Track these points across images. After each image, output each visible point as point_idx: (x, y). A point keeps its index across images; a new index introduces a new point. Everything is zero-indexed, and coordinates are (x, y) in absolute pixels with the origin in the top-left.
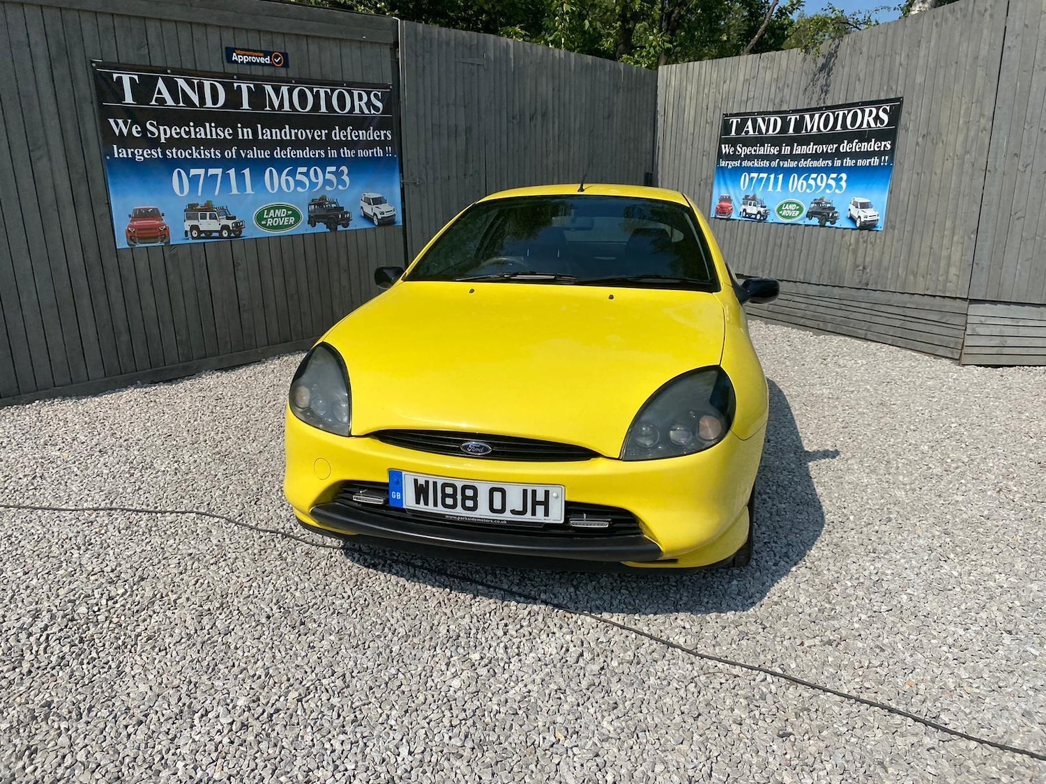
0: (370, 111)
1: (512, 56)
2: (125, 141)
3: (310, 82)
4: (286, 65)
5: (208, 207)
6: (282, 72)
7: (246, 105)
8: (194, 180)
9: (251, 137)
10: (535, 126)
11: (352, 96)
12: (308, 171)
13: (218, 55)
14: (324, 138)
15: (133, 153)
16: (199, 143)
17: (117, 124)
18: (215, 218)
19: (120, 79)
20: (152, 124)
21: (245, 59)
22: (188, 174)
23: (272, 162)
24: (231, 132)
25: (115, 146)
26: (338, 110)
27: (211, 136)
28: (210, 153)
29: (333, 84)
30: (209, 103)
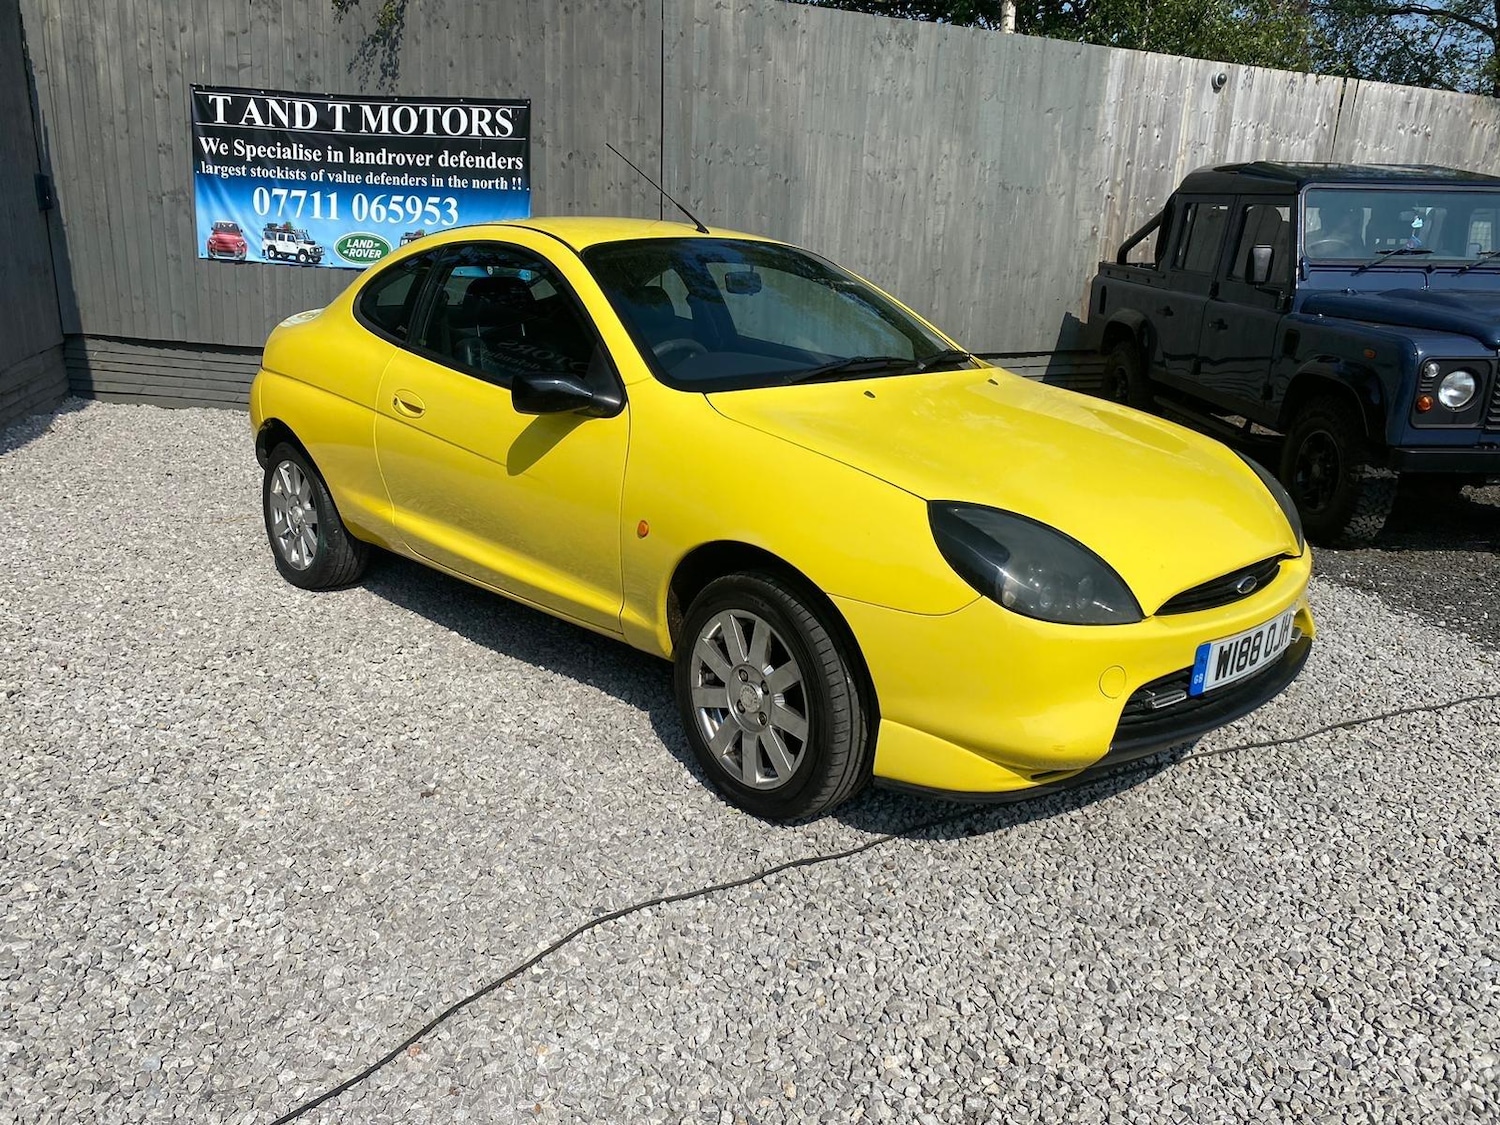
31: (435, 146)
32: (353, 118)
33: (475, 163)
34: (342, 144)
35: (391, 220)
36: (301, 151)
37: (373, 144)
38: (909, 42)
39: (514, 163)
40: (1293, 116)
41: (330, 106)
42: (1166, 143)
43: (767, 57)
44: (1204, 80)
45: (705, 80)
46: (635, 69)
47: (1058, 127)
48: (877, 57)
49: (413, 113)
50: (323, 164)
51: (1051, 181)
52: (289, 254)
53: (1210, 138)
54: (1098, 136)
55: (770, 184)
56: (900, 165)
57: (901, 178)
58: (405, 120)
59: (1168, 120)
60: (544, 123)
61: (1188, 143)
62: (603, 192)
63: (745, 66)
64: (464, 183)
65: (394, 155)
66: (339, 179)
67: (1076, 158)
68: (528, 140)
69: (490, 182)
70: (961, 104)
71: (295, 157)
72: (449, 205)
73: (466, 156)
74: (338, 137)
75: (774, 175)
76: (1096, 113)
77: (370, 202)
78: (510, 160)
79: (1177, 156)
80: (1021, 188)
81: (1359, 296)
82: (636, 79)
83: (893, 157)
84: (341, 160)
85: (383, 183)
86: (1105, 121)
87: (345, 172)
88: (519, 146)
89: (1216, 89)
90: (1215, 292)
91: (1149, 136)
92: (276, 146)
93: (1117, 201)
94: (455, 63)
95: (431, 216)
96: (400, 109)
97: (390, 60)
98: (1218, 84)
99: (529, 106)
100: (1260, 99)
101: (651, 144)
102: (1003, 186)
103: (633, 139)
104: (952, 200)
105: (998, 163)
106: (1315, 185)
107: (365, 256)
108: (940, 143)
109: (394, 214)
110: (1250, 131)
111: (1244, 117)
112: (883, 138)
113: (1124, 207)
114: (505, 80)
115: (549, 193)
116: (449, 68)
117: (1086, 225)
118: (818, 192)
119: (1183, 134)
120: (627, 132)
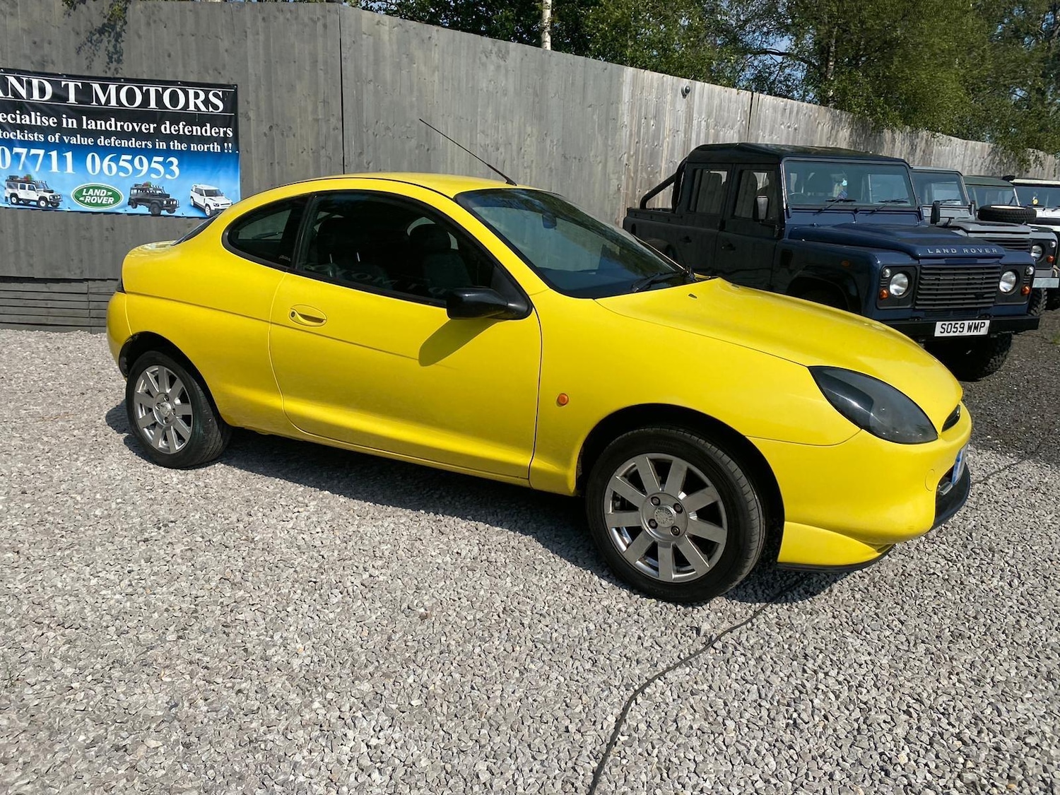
31: (158, 117)
32: (85, 93)
33: (192, 131)
34: (76, 113)
35: (122, 174)
36: (38, 118)
37: (103, 113)
38: (503, 56)
39: (225, 133)
40: (726, 114)
41: (63, 83)
42: (658, 130)
43: (412, 61)
44: (677, 90)
45: (371, 76)
46: (320, 66)
47: (595, 117)
48: (484, 65)
49: (137, 91)
50: (59, 128)
51: (592, 154)
52: (30, 201)
53: (682, 128)
54: (619, 124)
55: (417, 151)
56: (501, 141)
57: (502, 149)
58: (131, 96)
59: (658, 116)
60: (248, 103)
61: (670, 130)
62: (298, 155)
63: (398, 66)
64: (184, 146)
65: (122, 123)
66: (73, 141)
67: (606, 138)
68: (236, 114)
69: (206, 146)
70: (537, 100)
71: (33, 123)
72: (171, 163)
73: (185, 126)
74: (71, 108)
75: (419, 146)
76: (617, 109)
77: (102, 160)
78: (222, 130)
79: (664, 138)
80: (575, 158)
81: (822, 228)
82: (321, 73)
83: (496, 136)
84: (75, 126)
85: (113, 145)
86: (623, 114)
87: (78, 136)
88: (230, 119)
89: (684, 96)
90: (722, 227)
91: (648, 124)
92: (15, 114)
93: (631, 167)
94: (172, 53)
95: (157, 172)
96: (126, 87)
97: (115, 49)
98: (686, 92)
99: (236, 90)
100: (708, 104)
101: (334, 121)
102: (564, 156)
103: (320, 117)
104: (534, 164)
105: (561, 140)
106: (788, 158)
107: (99, 202)
108: (525, 126)
109: (125, 170)
110: (703, 123)
111: (700, 114)
112: (490, 121)
113: (636, 172)
114: (216, 69)
115: (254, 156)
116: (167, 58)
117: (614, 182)
118: (449, 158)
119: (667, 124)
120: (315, 111)
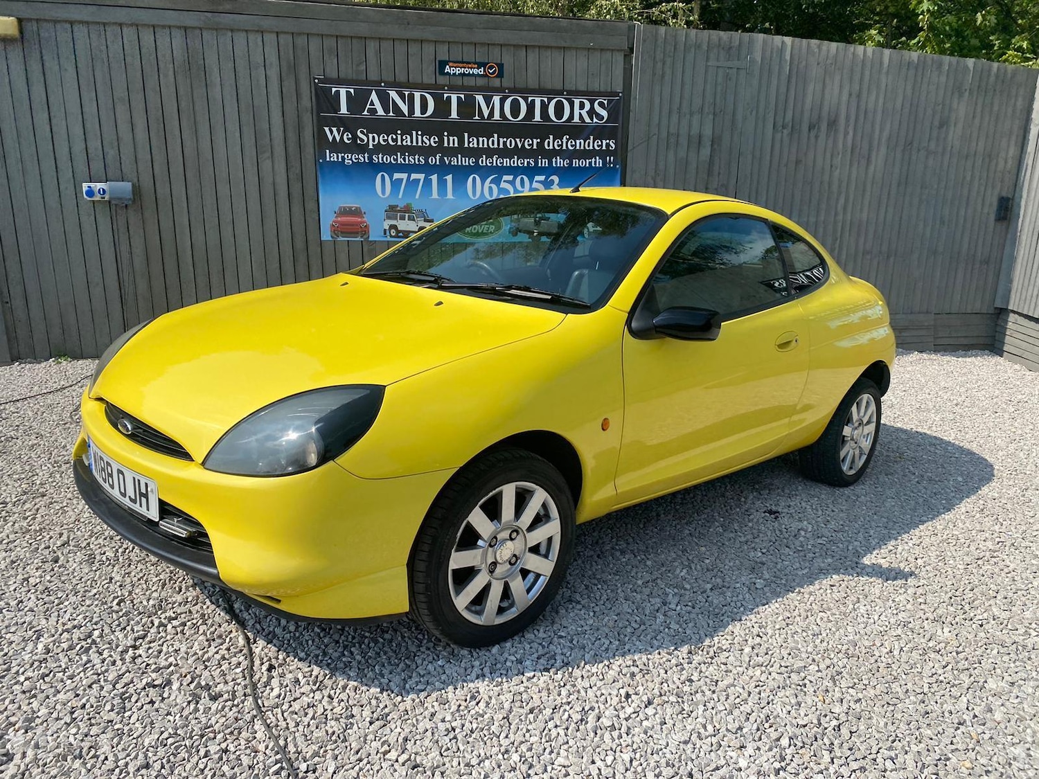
0: (592, 120)
1: (788, 58)
2: (337, 147)
3: (525, 91)
4: (500, 75)
5: (407, 209)
6: (496, 83)
7: (454, 115)
8: (396, 184)
9: (456, 145)
10: (817, 137)
11: (572, 104)
12: (515, 179)
13: (432, 68)
14: (535, 147)
15: (343, 158)
16: (404, 150)
17: (331, 132)
18: (414, 220)
19: (338, 93)
20: (362, 132)
21: (458, 71)
22: (391, 178)
23: (477, 169)
24: (437, 140)
25: (328, 151)
26: (554, 119)
27: (417, 143)
28: (414, 159)
29: (551, 93)
30: (418, 113)
